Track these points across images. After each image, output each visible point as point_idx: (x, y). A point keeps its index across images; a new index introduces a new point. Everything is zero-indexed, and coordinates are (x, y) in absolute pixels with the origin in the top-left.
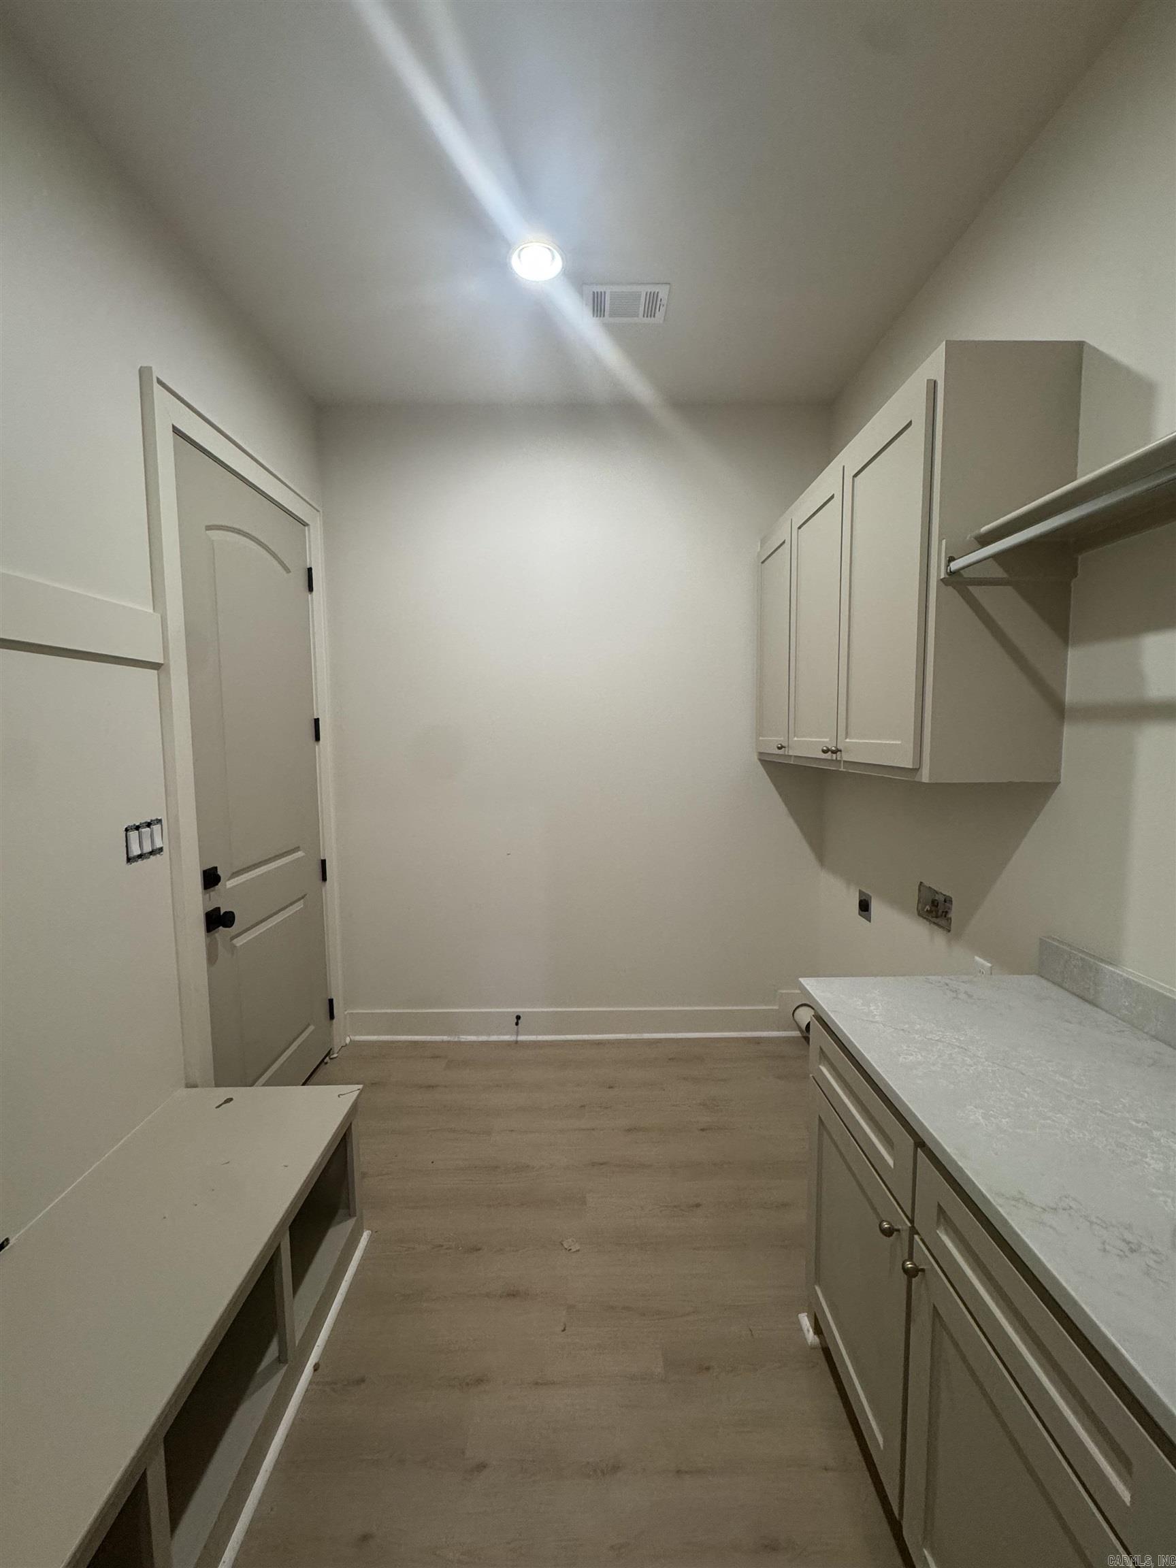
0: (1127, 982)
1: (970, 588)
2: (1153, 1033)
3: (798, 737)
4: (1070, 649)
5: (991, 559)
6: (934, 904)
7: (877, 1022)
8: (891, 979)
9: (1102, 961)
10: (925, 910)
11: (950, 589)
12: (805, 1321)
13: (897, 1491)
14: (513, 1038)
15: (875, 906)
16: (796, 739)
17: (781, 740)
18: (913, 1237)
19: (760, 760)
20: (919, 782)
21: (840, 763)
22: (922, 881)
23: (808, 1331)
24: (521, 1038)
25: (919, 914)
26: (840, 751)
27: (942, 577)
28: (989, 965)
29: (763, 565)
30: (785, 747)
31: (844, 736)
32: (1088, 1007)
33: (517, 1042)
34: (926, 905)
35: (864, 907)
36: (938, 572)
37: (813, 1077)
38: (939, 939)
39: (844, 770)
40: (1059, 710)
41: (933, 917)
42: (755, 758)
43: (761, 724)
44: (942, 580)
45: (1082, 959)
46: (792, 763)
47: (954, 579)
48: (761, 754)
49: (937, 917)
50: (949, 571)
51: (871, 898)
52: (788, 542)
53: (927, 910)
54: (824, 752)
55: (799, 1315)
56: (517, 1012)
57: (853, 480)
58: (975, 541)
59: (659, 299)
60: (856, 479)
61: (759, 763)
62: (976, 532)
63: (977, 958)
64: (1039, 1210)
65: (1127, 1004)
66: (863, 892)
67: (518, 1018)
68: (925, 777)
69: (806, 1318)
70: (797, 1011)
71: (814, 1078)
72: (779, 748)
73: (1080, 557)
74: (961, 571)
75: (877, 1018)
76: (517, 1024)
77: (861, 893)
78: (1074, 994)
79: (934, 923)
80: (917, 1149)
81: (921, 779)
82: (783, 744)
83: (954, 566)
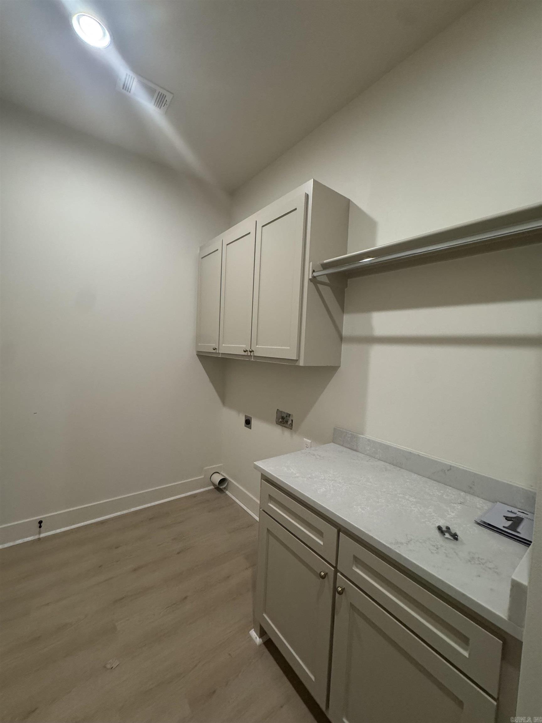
0: (369, 440)
1: (318, 285)
2: (379, 458)
3: (224, 344)
4: (344, 314)
5: (325, 275)
6: (283, 418)
7: (298, 477)
8: (288, 455)
9: (360, 434)
10: (279, 421)
11: (312, 283)
12: (253, 634)
13: (325, 699)
14: (36, 537)
15: (254, 422)
16: (223, 345)
17: (214, 345)
18: (337, 574)
19: (198, 355)
20: (297, 366)
21: (252, 357)
22: (278, 409)
23: (256, 638)
24: (42, 535)
25: (277, 424)
26: (253, 351)
27: (310, 277)
28: (310, 441)
29: (202, 259)
30: (216, 349)
31: (256, 344)
32: (354, 453)
33: (39, 539)
34: (279, 419)
35: (248, 422)
36: (308, 275)
37: (262, 510)
38: (287, 433)
39: (254, 360)
40: (341, 338)
41: (282, 424)
42: (195, 353)
43: (199, 337)
44: (310, 279)
45: (351, 434)
46: (220, 356)
47: (314, 280)
48: (198, 352)
49: (284, 424)
50: (313, 276)
51: (251, 418)
52: (220, 250)
53: (280, 421)
54: (245, 351)
55: (250, 632)
56: (39, 519)
57: (262, 228)
58: (321, 266)
59: (165, 100)
60: (263, 228)
61: (196, 356)
62: (321, 262)
63: (304, 439)
64: (405, 544)
65: (369, 449)
66: (247, 416)
67: (40, 522)
68: (301, 363)
69: (254, 632)
70: (212, 476)
71: (264, 511)
72: (214, 349)
73: (348, 280)
74: (317, 277)
75: (297, 475)
76: (40, 527)
77: (246, 416)
78: (348, 448)
79: (283, 426)
80: (339, 533)
81: (299, 364)
82: (216, 348)
83: (315, 274)
